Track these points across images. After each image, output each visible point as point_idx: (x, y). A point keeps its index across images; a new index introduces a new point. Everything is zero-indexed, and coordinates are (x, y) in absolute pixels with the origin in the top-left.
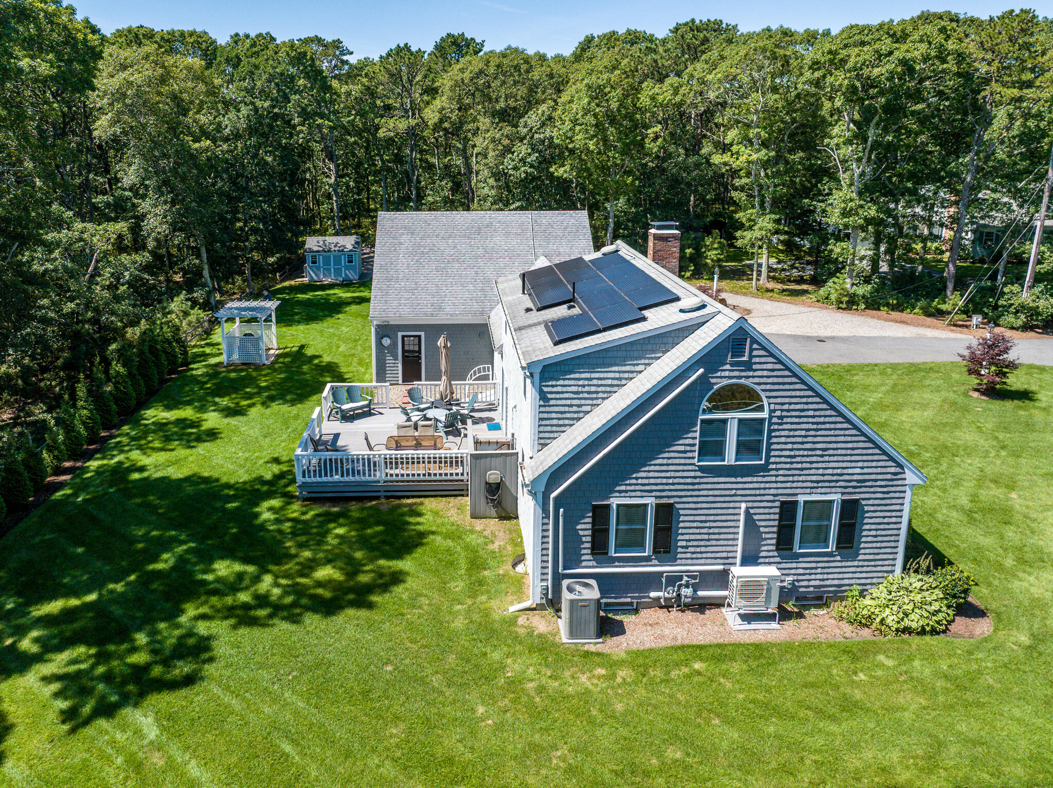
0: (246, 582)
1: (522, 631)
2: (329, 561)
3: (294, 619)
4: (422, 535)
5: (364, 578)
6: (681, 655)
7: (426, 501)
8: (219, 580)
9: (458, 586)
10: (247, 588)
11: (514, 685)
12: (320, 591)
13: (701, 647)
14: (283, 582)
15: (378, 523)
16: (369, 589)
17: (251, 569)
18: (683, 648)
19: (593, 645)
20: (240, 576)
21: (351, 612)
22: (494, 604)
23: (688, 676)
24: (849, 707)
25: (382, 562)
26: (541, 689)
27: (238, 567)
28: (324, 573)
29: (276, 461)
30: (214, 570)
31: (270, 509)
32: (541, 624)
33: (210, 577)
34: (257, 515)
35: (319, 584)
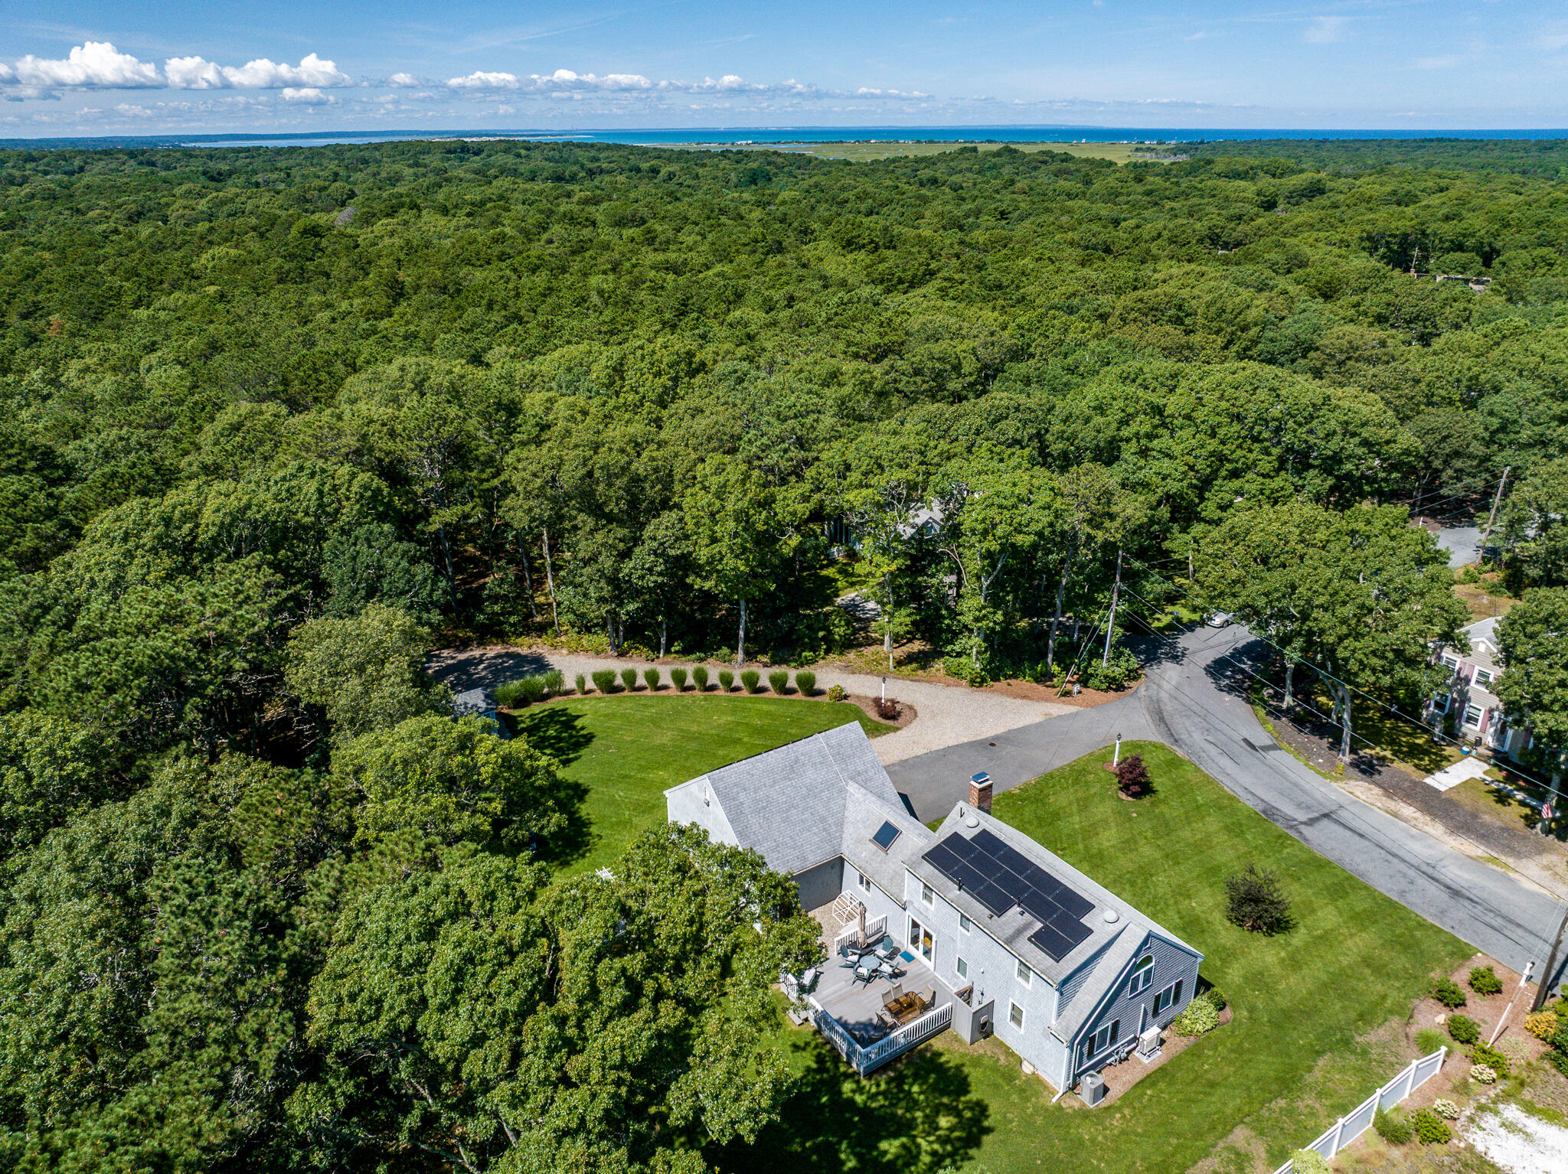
0: (914, 1151)
1: (1070, 1111)
2: (937, 1113)
3: (967, 1158)
4: (959, 1068)
5: (968, 1114)
6: (1139, 1091)
7: (932, 1041)
8: (897, 1157)
9: (1015, 1098)
10: (919, 1153)
11: (1093, 1141)
12: (957, 1134)
13: (1142, 1081)
14: (932, 1138)
15: (928, 1073)
16: (976, 1121)
17: (904, 1139)
18: (1137, 1085)
19: (1103, 1103)
20: (903, 1146)
21: (986, 1139)
22: (1042, 1101)
23: (1150, 1100)
24: (1212, 1085)
25: (963, 1099)
26: (1105, 1138)
27: (897, 1143)
28: (944, 1122)
29: (796, 1047)
30: (885, 1152)
31: (853, 1091)
32: (1072, 1103)
33: (889, 1157)
34: (852, 1101)
35: (951, 1129)
